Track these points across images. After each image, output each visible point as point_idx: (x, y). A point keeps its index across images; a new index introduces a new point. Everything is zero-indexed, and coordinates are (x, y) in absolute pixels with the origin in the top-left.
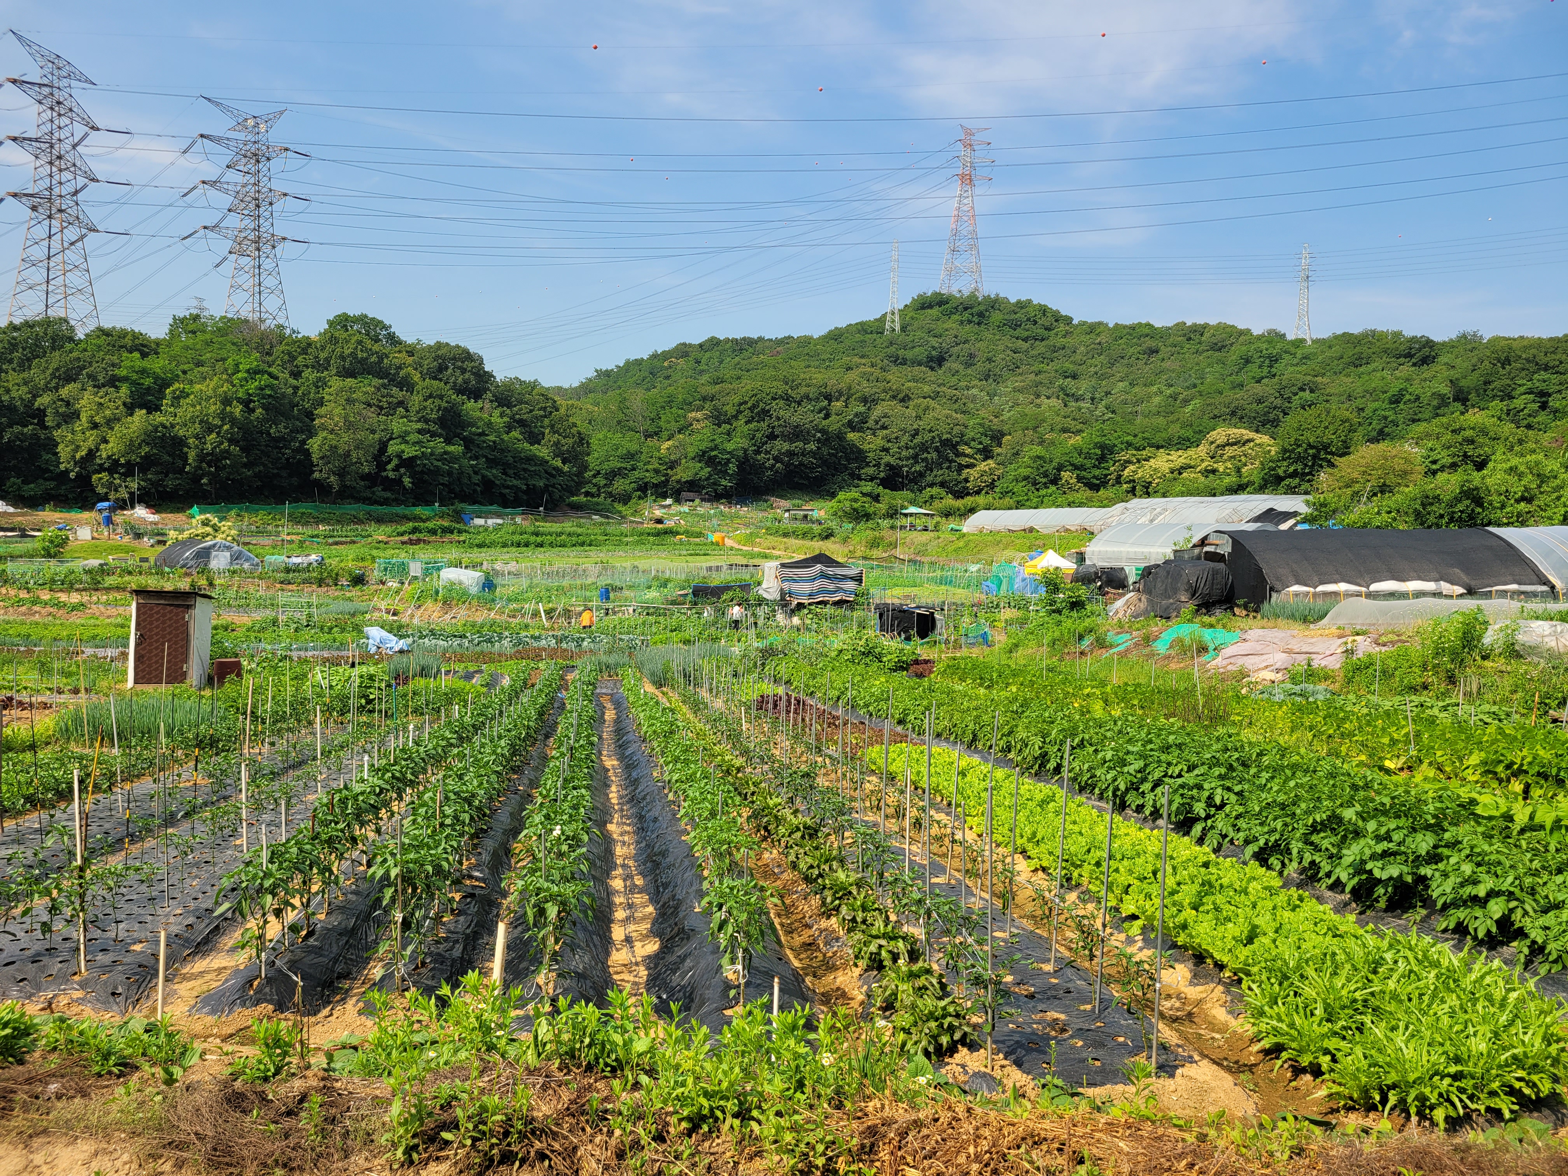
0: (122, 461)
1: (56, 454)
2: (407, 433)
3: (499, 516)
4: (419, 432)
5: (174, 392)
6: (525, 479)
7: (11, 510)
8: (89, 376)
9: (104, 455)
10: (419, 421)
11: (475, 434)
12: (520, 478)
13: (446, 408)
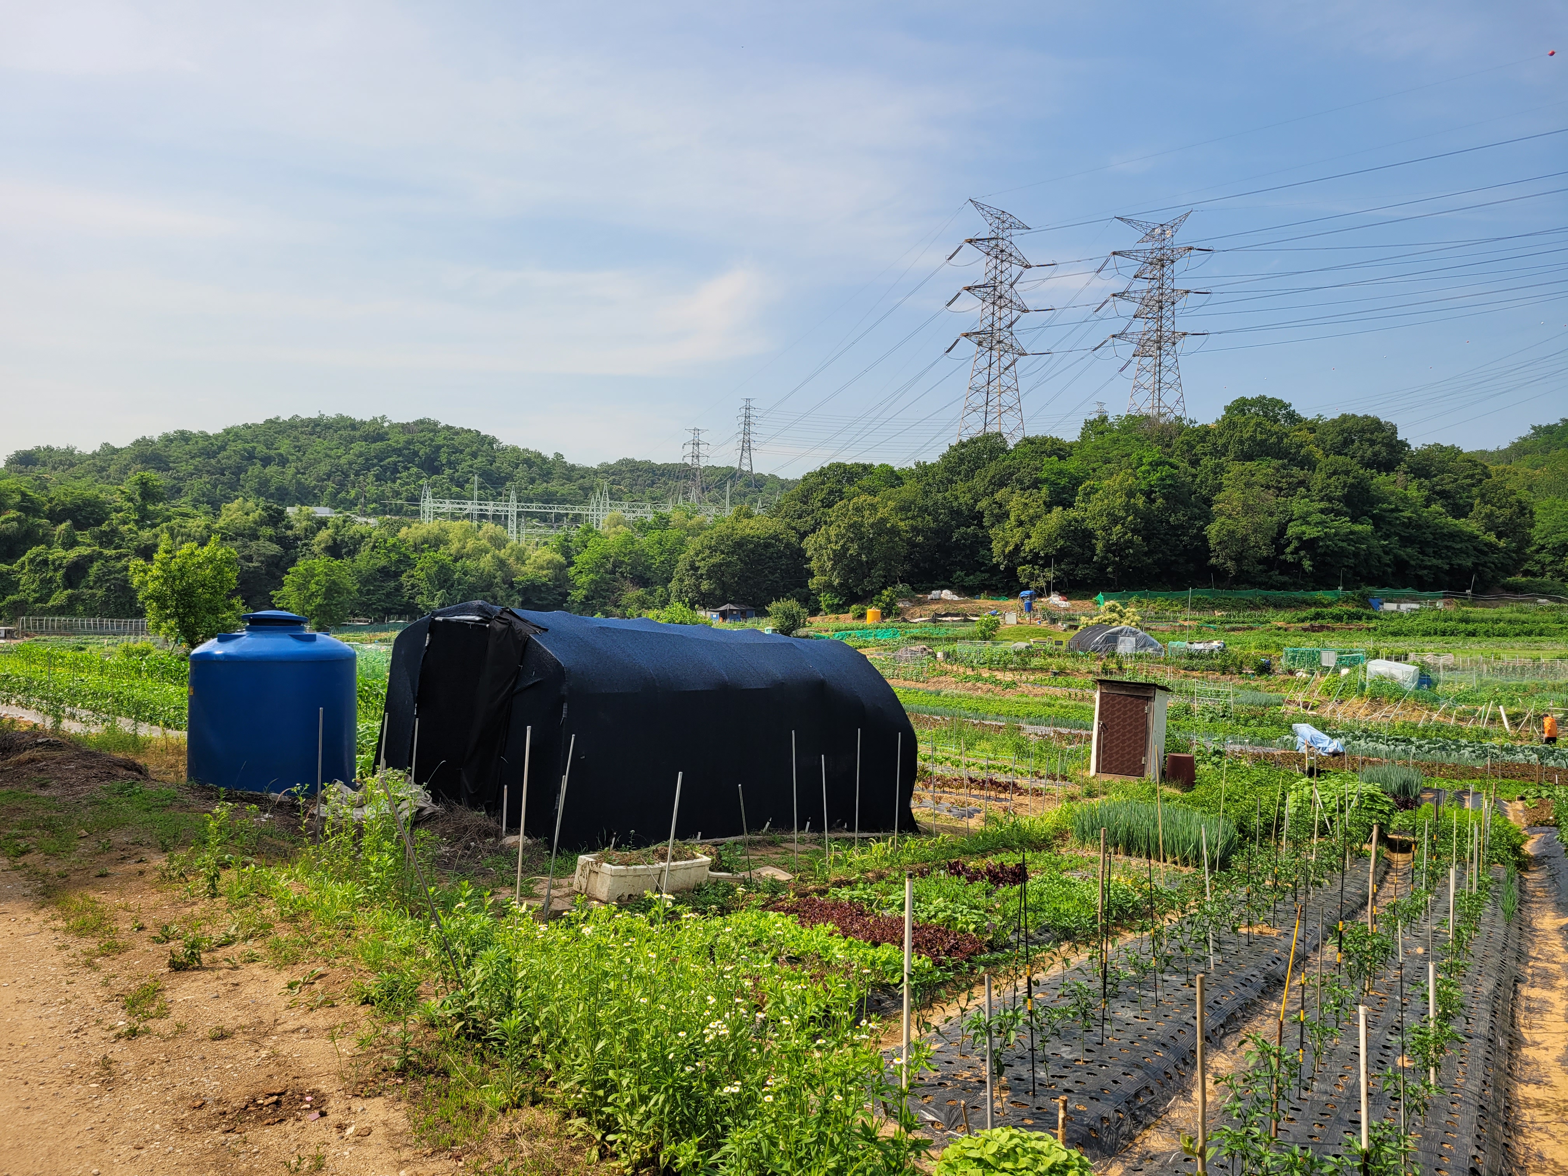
0: (1042, 554)
1: (990, 549)
2: (1309, 514)
3: (1414, 600)
4: (1322, 511)
5: (1085, 488)
6: (1447, 557)
7: (956, 598)
8: (1018, 480)
9: (1027, 550)
10: (1322, 500)
11: (1385, 511)
12: (1441, 557)
13: (1352, 485)
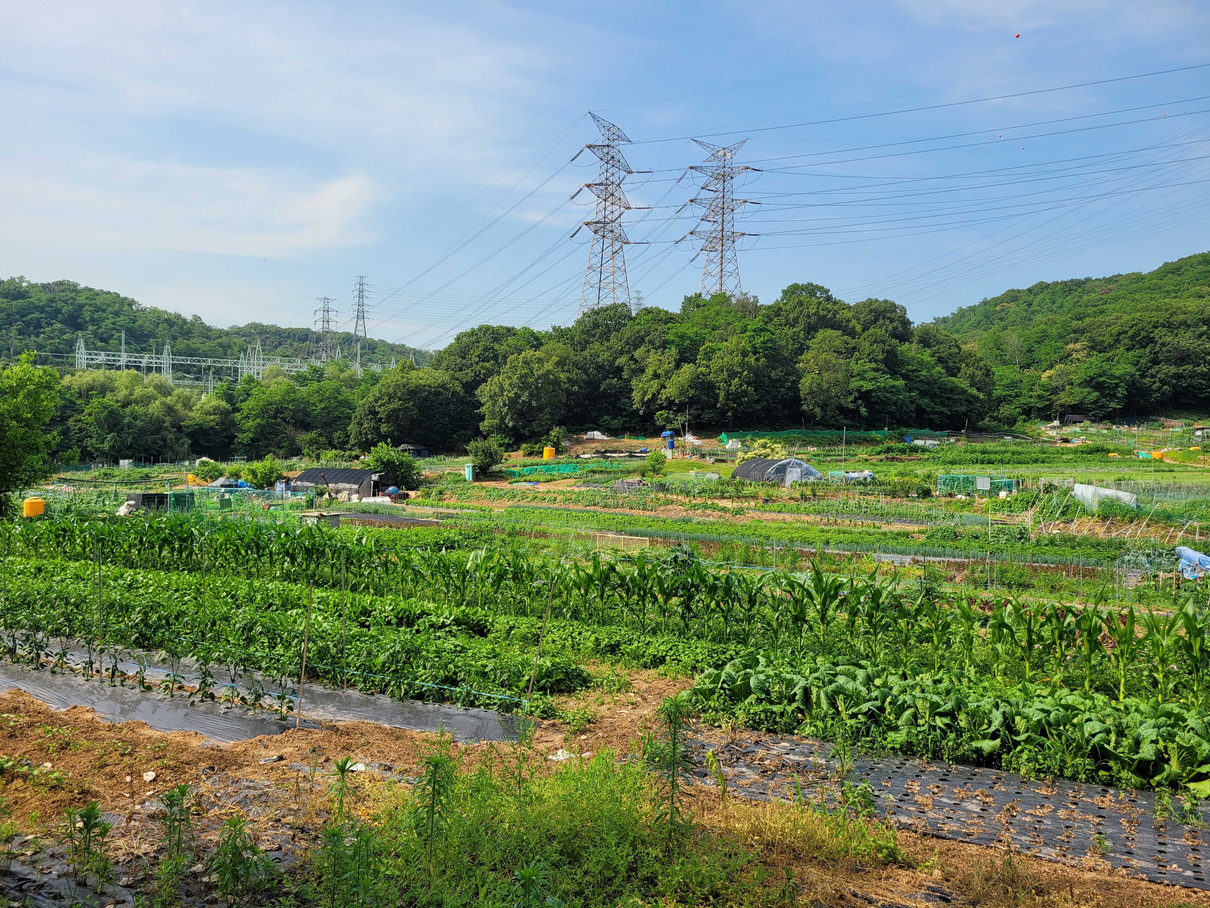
0: (677, 401)
1: (629, 398)
2: (865, 372)
3: (931, 438)
4: (874, 370)
5: (706, 349)
6: (949, 406)
7: (605, 438)
9: (664, 397)
10: (870, 361)
11: (908, 371)
12: (944, 406)
13: (888, 351)
